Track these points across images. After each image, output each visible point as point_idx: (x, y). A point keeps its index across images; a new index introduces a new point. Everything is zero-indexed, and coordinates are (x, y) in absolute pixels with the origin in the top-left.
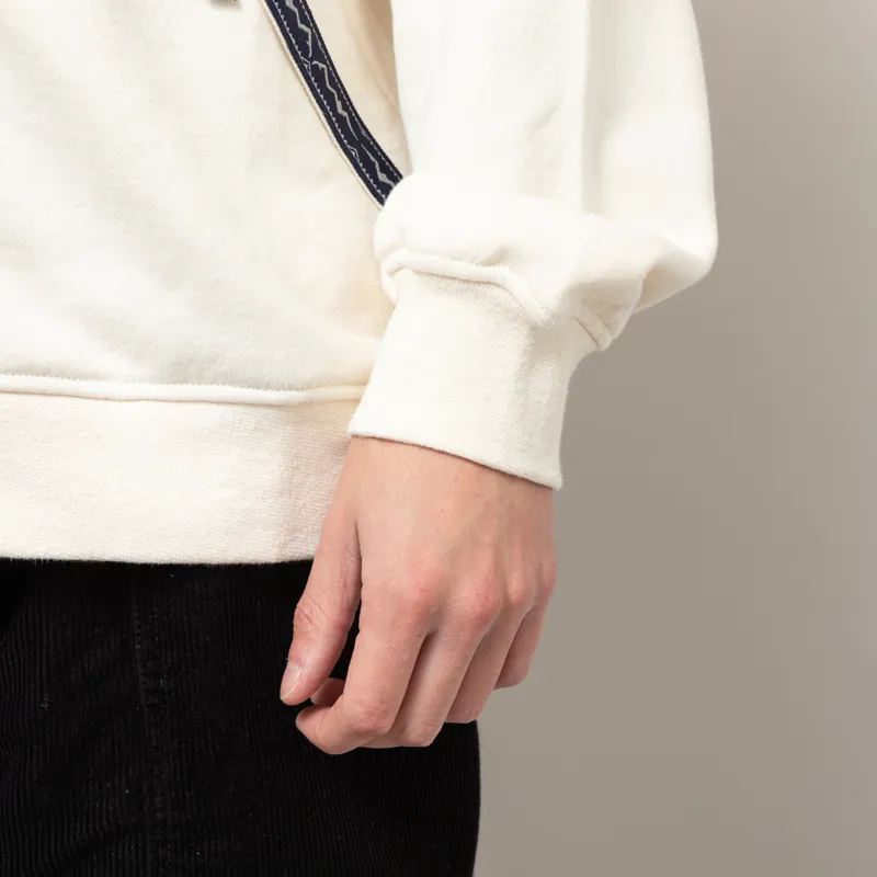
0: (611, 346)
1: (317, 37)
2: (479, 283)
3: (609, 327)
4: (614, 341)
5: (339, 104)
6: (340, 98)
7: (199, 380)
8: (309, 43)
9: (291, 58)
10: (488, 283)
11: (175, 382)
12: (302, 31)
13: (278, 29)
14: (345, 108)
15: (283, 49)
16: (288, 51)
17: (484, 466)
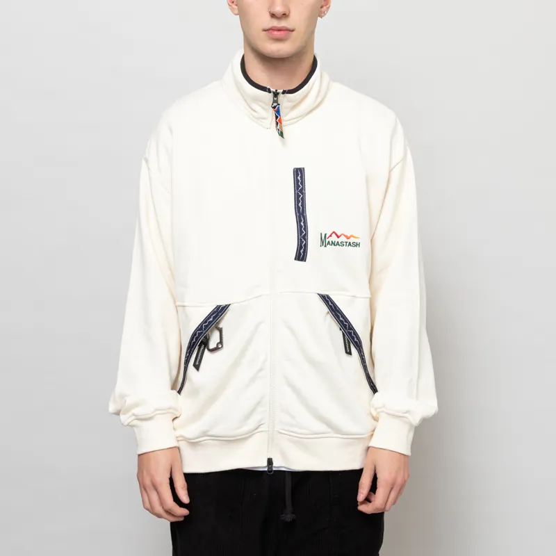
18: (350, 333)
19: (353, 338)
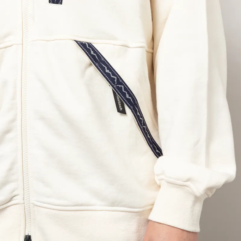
0: (211, 196)
1: (144, 120)
2: (183, 186)
3: (211, 192)
4: (212, 195)
5: (148, 135)
6: (149, 133)
7: (117, 206)
8: (142, 122)
9: (138, 126)
10: (185, 186)
11: (111, 206)
12: (141, 119)
13: (136, 120)
14: (149, 136)
15: (136, 124)
16: (138, 125)
17: (183, 230)
18: (120, 89)
19: (124, 95)
